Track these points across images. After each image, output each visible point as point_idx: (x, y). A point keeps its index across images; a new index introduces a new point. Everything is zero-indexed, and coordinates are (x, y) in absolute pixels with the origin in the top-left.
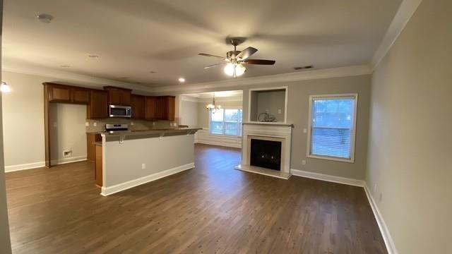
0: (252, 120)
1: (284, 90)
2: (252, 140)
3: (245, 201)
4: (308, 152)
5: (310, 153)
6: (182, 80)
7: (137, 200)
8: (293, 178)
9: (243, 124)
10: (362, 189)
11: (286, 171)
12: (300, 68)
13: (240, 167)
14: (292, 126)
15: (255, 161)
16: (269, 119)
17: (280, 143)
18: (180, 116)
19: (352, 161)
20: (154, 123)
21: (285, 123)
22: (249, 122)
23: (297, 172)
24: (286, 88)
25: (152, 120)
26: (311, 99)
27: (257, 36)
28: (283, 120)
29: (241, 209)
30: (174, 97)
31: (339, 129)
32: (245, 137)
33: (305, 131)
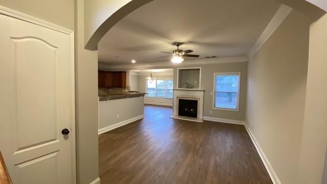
0: (179, 87)
1: (199, 69)
2: (180, 100)
3: (182, 134)
4: (213, 106)
5: (215, 107)
6: (134, 61)
7: (120, 135)
8: (205, 121)
9: (174, 90)
10: (243, 126)
11: (201, 117)
12: (209, 57)
13: (171, 116)
14: (204, 91)
15: (181, 112)
16: (189, 87)
17: (197, 101)
18: (130, 85)
19: (238, 110)
20: (110, 90)
21: (200, 89)
22: (178, 88)
23: (207, 118)
24: (200, 68)
25: (109, 87)
26: (214, 75)
27: (190, 42)
28: (198, 88)
29: (182, 137)
30: (126, 72)
31: (228, 93)
32: (175, 98)
33: (211, 94)
